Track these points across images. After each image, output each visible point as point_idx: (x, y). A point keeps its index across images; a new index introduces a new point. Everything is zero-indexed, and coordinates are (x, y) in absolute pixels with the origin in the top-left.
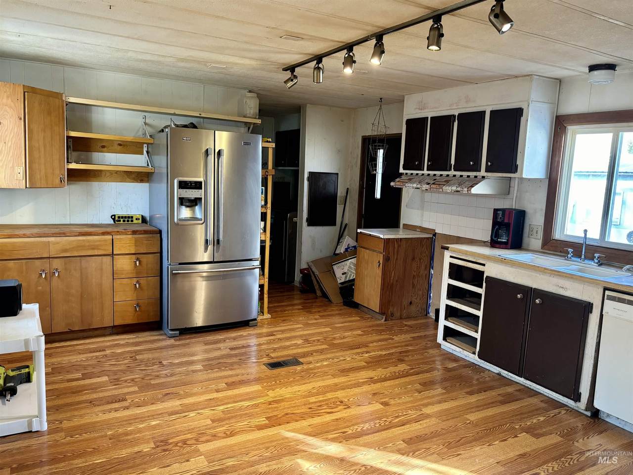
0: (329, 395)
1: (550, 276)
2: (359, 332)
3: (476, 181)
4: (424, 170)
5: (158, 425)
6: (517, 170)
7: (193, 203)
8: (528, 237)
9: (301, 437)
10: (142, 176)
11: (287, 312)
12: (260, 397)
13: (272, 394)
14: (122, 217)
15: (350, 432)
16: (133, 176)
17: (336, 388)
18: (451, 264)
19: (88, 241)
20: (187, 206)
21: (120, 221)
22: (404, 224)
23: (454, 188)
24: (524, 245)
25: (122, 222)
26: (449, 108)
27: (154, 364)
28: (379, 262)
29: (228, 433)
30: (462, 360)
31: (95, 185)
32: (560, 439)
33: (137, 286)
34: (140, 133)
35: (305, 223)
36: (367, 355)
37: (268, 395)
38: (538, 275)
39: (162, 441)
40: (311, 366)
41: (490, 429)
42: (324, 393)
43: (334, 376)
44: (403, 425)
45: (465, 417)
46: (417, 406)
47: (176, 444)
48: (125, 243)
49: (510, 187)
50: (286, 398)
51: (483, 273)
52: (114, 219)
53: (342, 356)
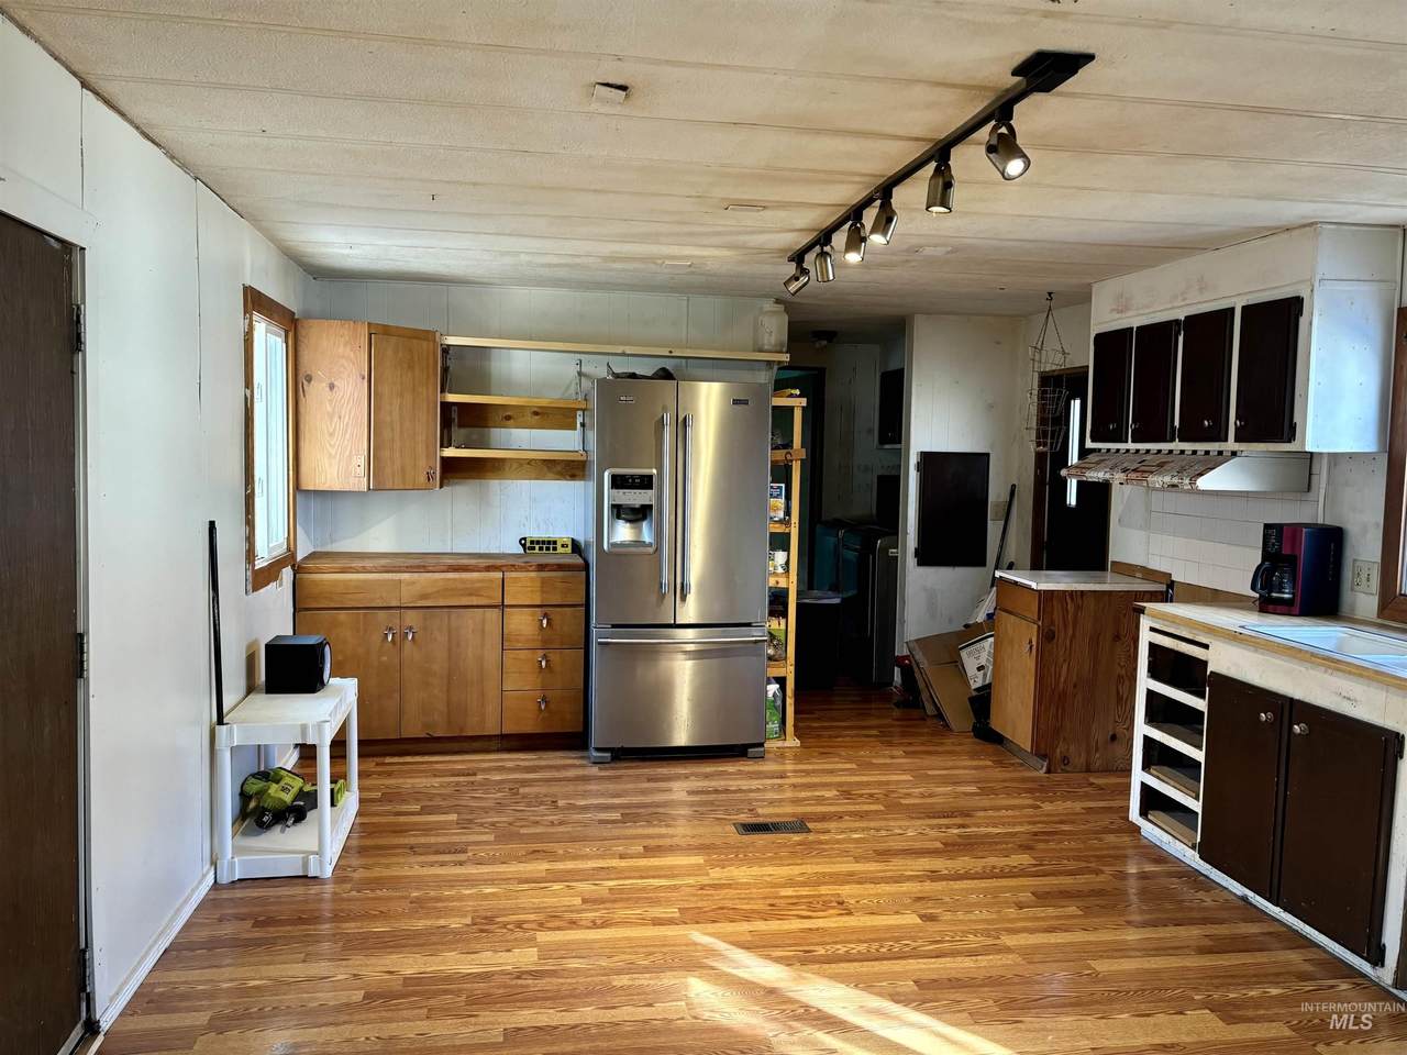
0: (824, 890)
1: (1326, 672)
2: (972, 789)
3: (1211, 463)
4: (1127, 442)
5: (493, 894)
6: (1294, 435)
7: (638, 514)
8: (1352, 590)
9: (721, 946)
10: (571, 469)
11: (840, 739)
12: (689, 875)
13: (716, 874)
14: (538, 542)
15: (823, 952)
16: (559, 468)
17: (849, 878)
18: (1153, 647)
19: (462, 581)
20: (628, 521)
21: (534, 548)
22: (1113, 562)
23: (1167, 479)
24: (1345, 609)
25: (537, 551)
26: (1169, 306)
27: (542, 803)
28: (1030, 642)
29: (599, 922)
30: (1175, 863)
31: (494, 485)
32: (1288, 1032)
33: (544, 663)
34: (572, 390)
35: (911, 560)
36: (956, 831)
37: (708, 874)
38: (1303, 669)
39: (486, 918)
40: (823, 837)
41: (1128, 992)
42: (818, 884)
43: (857, 860)
44: (937, 957)
45: (1089, 964)
46: (995, 929)
47: (505, 926)
48: (524, 588)
49: (1310, 474)
50: (737, 884)
51: (1205, 663)
52: (524, 546)
53: (900, 827)
